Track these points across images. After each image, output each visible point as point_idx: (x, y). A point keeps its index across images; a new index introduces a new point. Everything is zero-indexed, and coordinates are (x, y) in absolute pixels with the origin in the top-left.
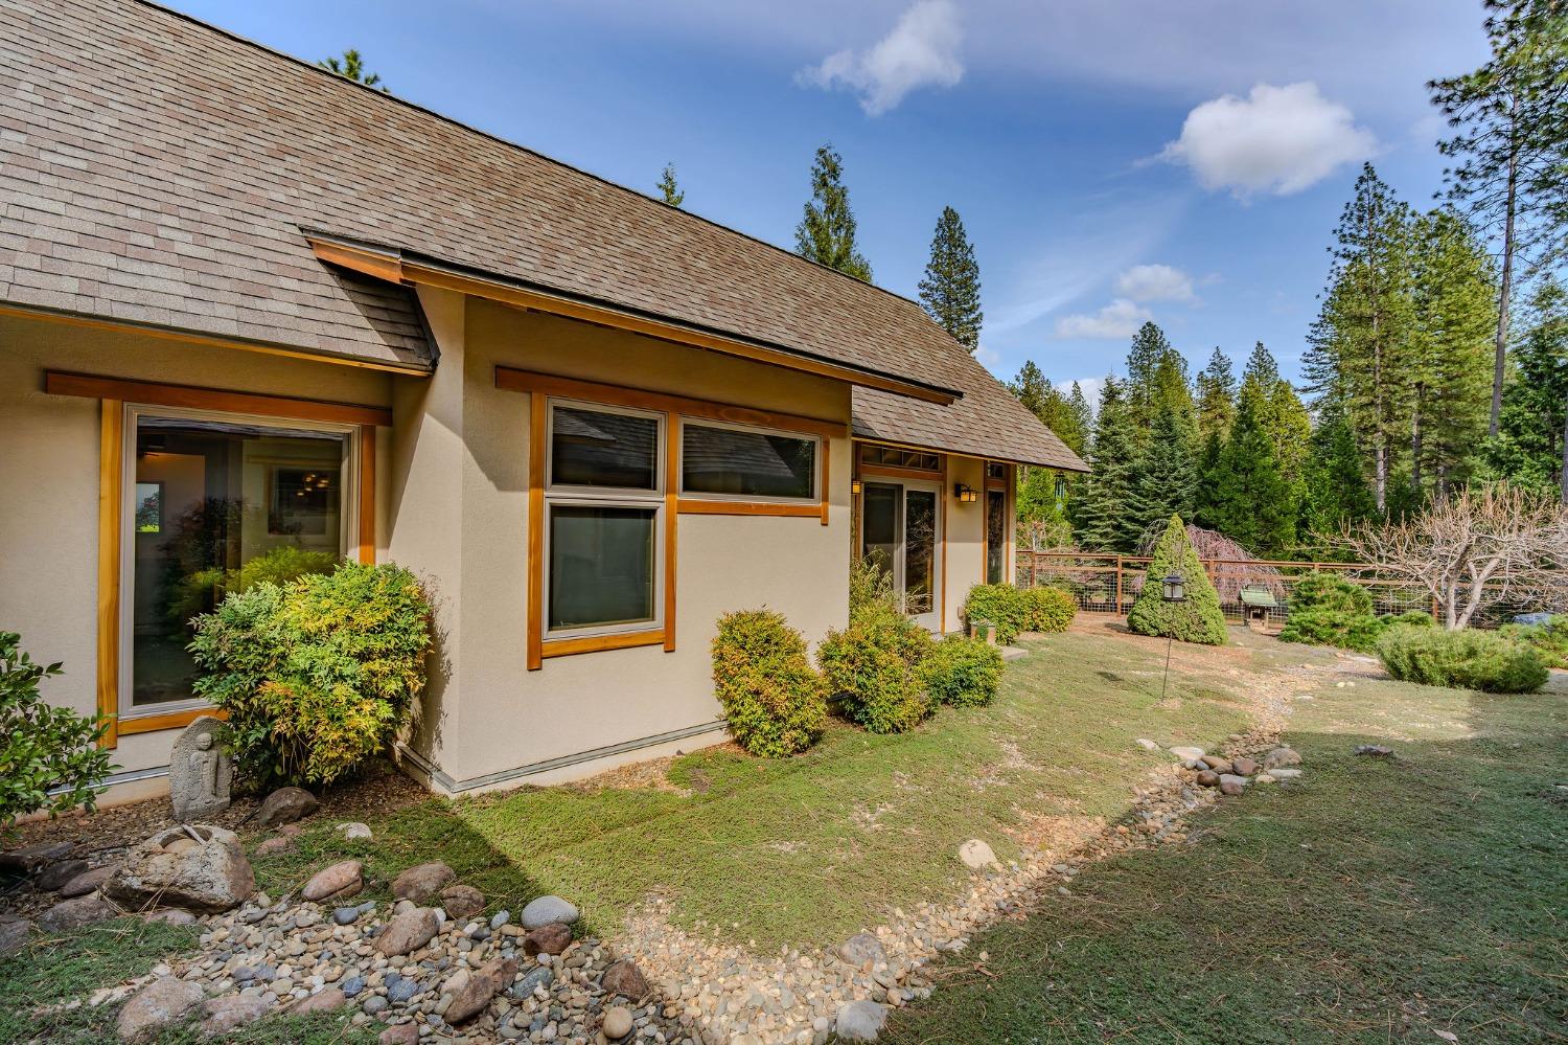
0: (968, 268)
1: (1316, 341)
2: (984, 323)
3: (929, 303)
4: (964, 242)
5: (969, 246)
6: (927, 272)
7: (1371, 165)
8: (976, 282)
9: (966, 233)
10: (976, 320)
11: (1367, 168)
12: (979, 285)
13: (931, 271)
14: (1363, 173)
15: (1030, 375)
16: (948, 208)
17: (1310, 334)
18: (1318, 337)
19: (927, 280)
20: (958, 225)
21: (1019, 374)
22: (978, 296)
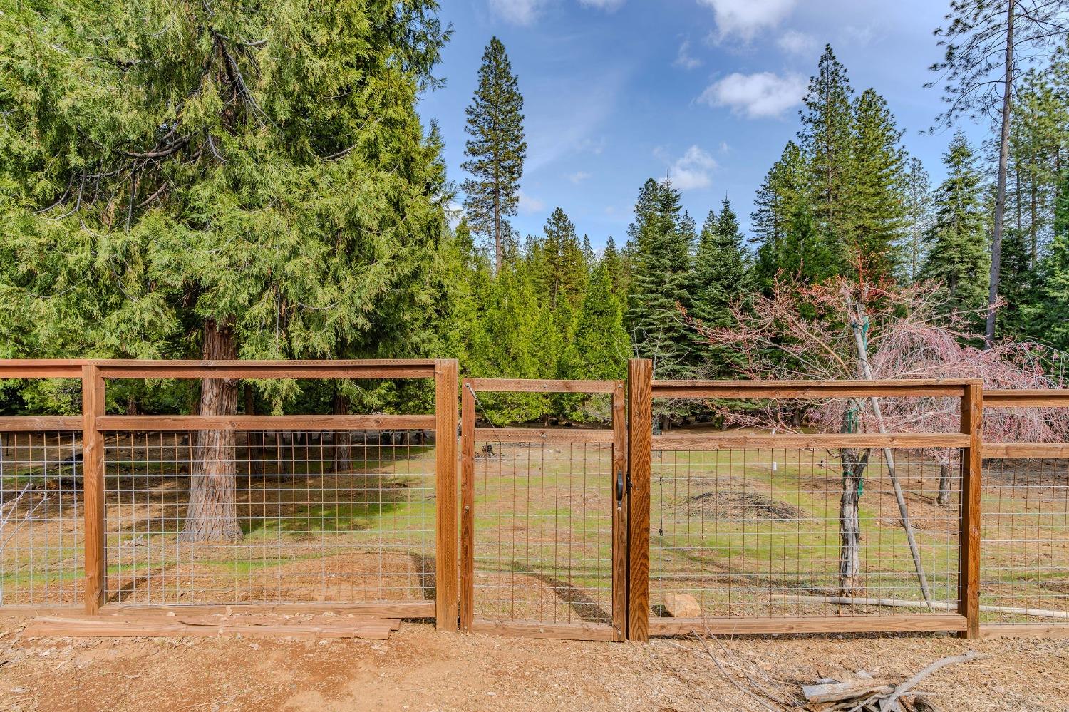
0: (514, 100)
1: (760, 204)
2: (527, 152)
3: (476, 128)
4: (509, 73)
5: (514, 77)
6: (474, 99)
7: (831, 46)
8: (520, 113)
9: (511, 64)
10: (521, 149)
11: (827, 49)
12: (523, 117)
13: (478, 99)
14: (824, 52)
15: (559, 219)
16: (494, 38)
17: (756, 199)
18: (761, 201)
19: (474, 106)
20: (503, 58)
21: (550, 218)
22: (522, 128)
